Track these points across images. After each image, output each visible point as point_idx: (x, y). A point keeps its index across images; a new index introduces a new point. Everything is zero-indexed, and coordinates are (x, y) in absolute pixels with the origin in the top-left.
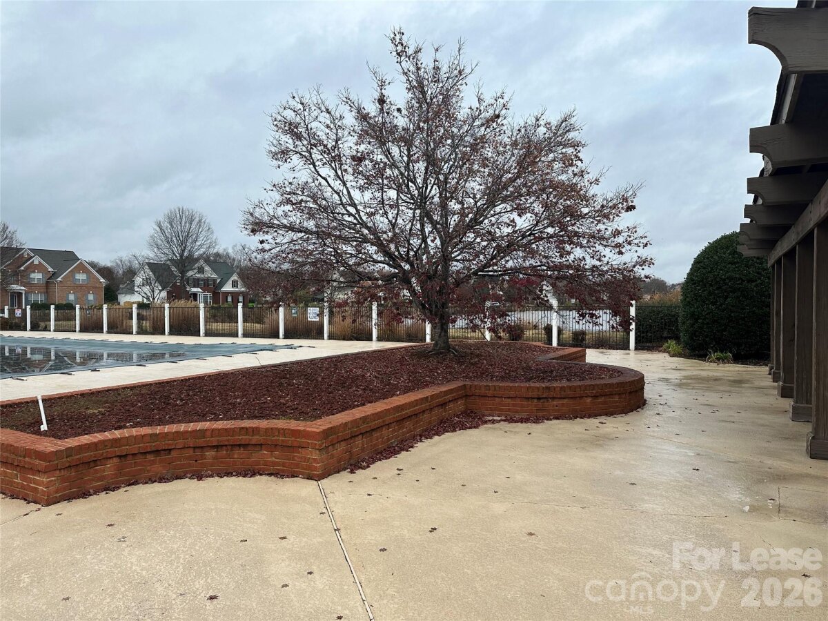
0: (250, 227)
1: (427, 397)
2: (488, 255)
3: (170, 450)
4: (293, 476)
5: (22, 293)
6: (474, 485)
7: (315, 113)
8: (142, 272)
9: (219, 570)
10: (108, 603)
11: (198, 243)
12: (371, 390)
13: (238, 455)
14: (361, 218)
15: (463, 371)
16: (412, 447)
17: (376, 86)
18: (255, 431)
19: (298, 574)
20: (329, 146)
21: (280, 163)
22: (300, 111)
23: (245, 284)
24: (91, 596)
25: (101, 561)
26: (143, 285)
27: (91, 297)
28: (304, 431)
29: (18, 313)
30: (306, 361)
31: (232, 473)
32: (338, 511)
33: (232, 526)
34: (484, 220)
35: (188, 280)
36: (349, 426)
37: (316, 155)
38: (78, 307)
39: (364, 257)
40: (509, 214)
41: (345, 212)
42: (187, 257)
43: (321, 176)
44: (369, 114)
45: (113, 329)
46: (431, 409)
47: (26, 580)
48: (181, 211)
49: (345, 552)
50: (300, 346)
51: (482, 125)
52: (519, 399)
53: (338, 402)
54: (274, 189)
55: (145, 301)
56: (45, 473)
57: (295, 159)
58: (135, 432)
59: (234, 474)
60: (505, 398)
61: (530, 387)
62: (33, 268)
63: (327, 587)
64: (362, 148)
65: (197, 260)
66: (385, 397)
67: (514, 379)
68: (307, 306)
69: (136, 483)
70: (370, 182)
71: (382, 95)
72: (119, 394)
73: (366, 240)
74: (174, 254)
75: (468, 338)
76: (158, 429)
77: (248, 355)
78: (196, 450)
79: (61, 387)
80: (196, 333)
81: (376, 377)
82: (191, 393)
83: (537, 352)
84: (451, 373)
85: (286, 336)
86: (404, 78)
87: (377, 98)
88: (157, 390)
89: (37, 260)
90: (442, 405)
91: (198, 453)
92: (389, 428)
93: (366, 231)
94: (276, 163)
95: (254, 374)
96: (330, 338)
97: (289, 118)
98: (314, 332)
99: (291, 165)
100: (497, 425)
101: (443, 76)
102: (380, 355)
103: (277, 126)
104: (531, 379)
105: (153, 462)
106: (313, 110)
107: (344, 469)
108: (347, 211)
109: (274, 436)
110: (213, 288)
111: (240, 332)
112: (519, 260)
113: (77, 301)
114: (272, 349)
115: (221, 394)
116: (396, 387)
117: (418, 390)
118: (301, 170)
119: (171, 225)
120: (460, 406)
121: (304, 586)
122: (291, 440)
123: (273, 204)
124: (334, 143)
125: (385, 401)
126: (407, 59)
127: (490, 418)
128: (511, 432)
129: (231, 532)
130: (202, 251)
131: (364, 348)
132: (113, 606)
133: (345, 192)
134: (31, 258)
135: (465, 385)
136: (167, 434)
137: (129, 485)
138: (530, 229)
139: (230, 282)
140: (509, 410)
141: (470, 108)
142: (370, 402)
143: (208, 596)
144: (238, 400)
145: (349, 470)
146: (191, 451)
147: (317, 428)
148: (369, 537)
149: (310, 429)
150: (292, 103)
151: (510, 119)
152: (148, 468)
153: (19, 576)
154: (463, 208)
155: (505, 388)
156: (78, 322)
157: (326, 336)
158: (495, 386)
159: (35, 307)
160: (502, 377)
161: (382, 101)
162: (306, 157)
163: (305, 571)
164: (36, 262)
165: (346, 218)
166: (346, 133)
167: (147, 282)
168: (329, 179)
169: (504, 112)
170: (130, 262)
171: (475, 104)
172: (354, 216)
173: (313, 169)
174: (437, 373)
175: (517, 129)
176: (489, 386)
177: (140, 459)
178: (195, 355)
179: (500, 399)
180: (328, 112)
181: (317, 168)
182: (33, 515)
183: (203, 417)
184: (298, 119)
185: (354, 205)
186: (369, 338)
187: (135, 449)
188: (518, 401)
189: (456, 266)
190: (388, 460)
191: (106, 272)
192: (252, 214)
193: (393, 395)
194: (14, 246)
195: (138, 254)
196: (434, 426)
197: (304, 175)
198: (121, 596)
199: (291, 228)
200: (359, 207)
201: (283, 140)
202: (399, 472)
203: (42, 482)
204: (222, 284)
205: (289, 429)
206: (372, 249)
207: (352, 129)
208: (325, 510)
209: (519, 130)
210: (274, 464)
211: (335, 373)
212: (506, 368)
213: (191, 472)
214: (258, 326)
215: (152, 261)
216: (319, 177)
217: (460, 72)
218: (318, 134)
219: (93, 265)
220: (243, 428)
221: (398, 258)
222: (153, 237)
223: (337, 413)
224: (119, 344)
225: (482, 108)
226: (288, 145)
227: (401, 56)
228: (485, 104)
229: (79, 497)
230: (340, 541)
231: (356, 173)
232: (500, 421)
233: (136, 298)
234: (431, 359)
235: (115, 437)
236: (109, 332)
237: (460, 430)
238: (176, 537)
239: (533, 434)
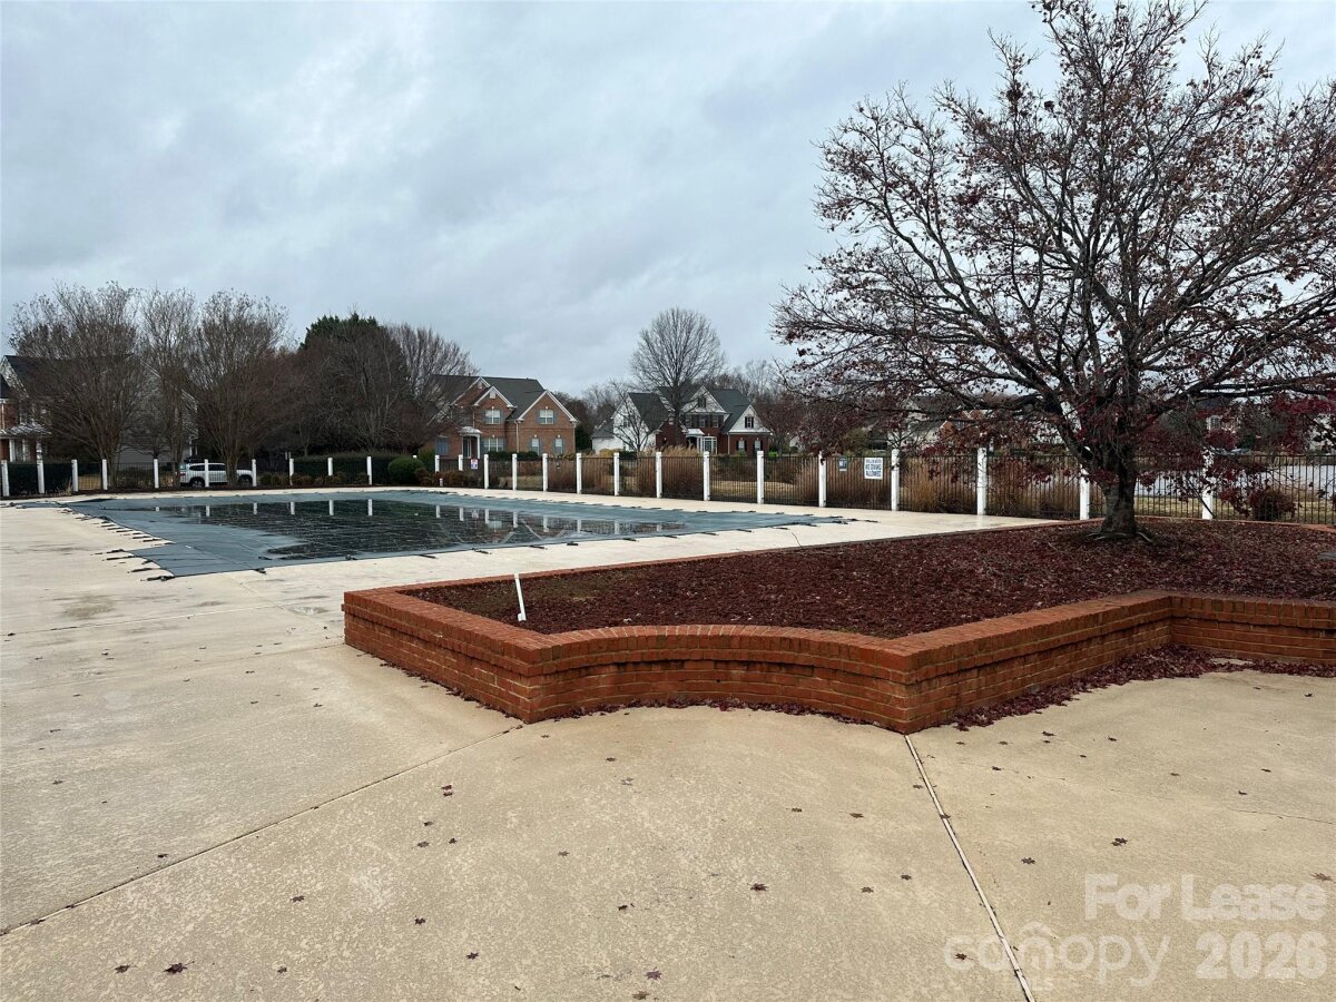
0: (784, 330)
1: (1097, 615)
2: (1220, 356)
3: (683, 661)
4: (864, 722)
5: (475, 438)
6: (1196, 776)
7: (896, 131)
8: (624, 407)
9: (764, 848)
10: (617, 869)
11: (698, 362)
12: (988, 596)
13: (777, 677)
14: (970, 302)
15: (1165, 572)
16: (1069, 699)
17: (1004, 70)
18: (803, 645)
19: (886, 875)
20: (919, 183)
21: (835, 222)
22: (871, 132)
23: (765, 423)
24: (595, 855)
25: (602, 808)
26: (625, 426)
27: (559, 443)
28: (881, 652)
29: (474, 464)
30: (868, 542)
31: (770, 706)
32: (943, 787)
33: (776, 785)
34: (1213, 291)
35: (684, 417)
36: (956, 652)
37: (895, 201)
38: (545, 456)
39: (971, 368)
40: (1265, 278)
41: (941, 293)
42: (683, 383)
43: (901, 236)
44: (989, 119)
45: (589, 488)
46: (1103, 637)
47: (514, 820)
48: (676, 314)
49: (961, 853)
50: (854, 520)
51: (1213, 113)
52: (1285, 631)
53: (932, 611)
54: (823, 266)
55: (627, 449)
56: (528, 677)
57: (860, 213)
58: (637, 631)
59: (773, 706)
60: (1255, 626)
61: (1312, 608)
62: (489, 404)
63: (937, 905)
64: (975, 179)
65: (697, 387)
66: (1015, 608)
67: (1277, 591)
68: (861, 455)
69: (638, 704)
70: (985, 236)
71: (1015, 84)
72: (610, 578)
73: (977, 340)
74: (666, 379)
75: (1165, 514)
76: (666, 630)
77: (774, 530)
78: (719, 665)
79: (534, 564)
80: (697, 495)
81: (995, 574)
82: (704, 581)
83: (1320, 542)
84: (1140, 574)
85: (830, 504)
86: (1057, 48)
87: (1005, 89)
88: (658, 574)
89: (493, 393)
90: (1124, 631)
91: (722, 669)
92: (1025, 663)
93: (978, 325)
94: (828, 222)
95: (790, 560)
96: (902, 507)
97: (851, 146)
98: (875, 497)
99: (852, 224)
100: (1237, 675)
101: (1136, 30)
102: (1000, 538)
103: (832, 161)
104: (1313, 592)
105: (660, 677)
106: (893, 126)
107: (949, 722)
108: (945, 290)
109: (832, 656)
110: (718, 428)
111: (760, 495)
112: (1287, 365)
113: (543, 448)
114: (809, 522)
115: (746, 586)
116: (1035, 594)
117: (1077, 601)
118: (869, 229)
119: (662, 336)
120: (1160, 634)
121: (898, 895)
122: (859, 666)
123: (822, 291)
124: (926, 178)
125: (1017, 616)
126: (1064, 13)
127: (1223, 661)
128: (1268, 688)
129: (777, 795)
130: (701, 375)
131: (961, 525)
132: (624, 874)
133: (944, 259)
134: (487, 389)
135: (1170, 597)
136: (679, 638)
137: (630, 706)
138: (1318, 304)
139: (742, 419)
140: (1263, 649)
141: (1192, 83)
142: (988, 616)
143: (752, 884)
144: (772, 597)
145: (956, 724)
146: (711, 665)
147: (902, 650)
148: (1001, 837)
149: (890, 651)
150: (859, 120)
151: (1272, 96)
152: (654, 684)
153: (504, 814)
154: (1167, 271)
155: (1258, 608)
156: (545, 478)
157: (894, 504)
158: (1234, 603)
159: (494, 456)
160: (1248, 587)
161: (1014, 94)
162: (876, 207)
163: (898, 872)
164: (493, 396)
165: (943, 303)
166: (948, 158)
167: (630, 421)
168: (914, 240)
169: (1262, 82)
170: (607, 392)
171: (1202, 74)
172: (957, 298)
173: (889, 228)
174: (1113, 573)
175: (1289, 112)
176: (1221, 602)
177: (644, 671)
178: (699, 528)
179: (1245, 628)
180: (917, 125)
181: (895, 223)
182: (515, 733)
183: (724, 618)
184: (866, 145)
185: (958, 280)
186: (972, 510)
187: (636, 655)
188: (1284, 634)
189: (1150, 379)
190: (1024, 716)
191: (577, 407)
192: (788, 310)
193: (1030, 607)
194: (466, 374)
195: (618, 381)
196: (1110, 667)
197: (874, 237)
198: (633, 863)
199: (850, 327)
200: (967, 284)
201: (840, 184)
202: (1047, 738)
203: (525, 690)
204: (731, 422)
205: (856, 648)
206: (985, 355)
207: (957, 150)
208: (921, 783)
209: (1293, 115)
210: (832, 699)
211: (921, 564)
212: (1255, 570)
213: (712, 696)
214: (786, 487)
215: (635, 391)
216: (899, 238)
217: (1172, 20)
218: (900, 165)
219: (561, 397)
220: (785, 639)
221: (1038, 368)
222: (637, 355)
223: (932, 630)
224: (598, 509)
225: (1216, 81)
226: (849, 191)
227: (1051, 10)
228: (1223, 72)
229: (568, 716)
230: (953, 835)
231: (962, 225)
232: (1243, 668)
233: (615, 444)
234: (1098, 549)
235: (611, 636)
236: (583, 492)
237: (1160, 677)
238: (698, 790)
239: (1316, 697)
